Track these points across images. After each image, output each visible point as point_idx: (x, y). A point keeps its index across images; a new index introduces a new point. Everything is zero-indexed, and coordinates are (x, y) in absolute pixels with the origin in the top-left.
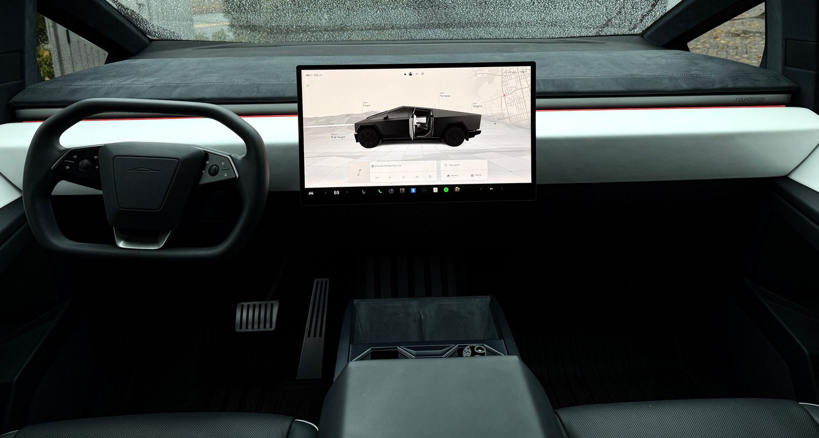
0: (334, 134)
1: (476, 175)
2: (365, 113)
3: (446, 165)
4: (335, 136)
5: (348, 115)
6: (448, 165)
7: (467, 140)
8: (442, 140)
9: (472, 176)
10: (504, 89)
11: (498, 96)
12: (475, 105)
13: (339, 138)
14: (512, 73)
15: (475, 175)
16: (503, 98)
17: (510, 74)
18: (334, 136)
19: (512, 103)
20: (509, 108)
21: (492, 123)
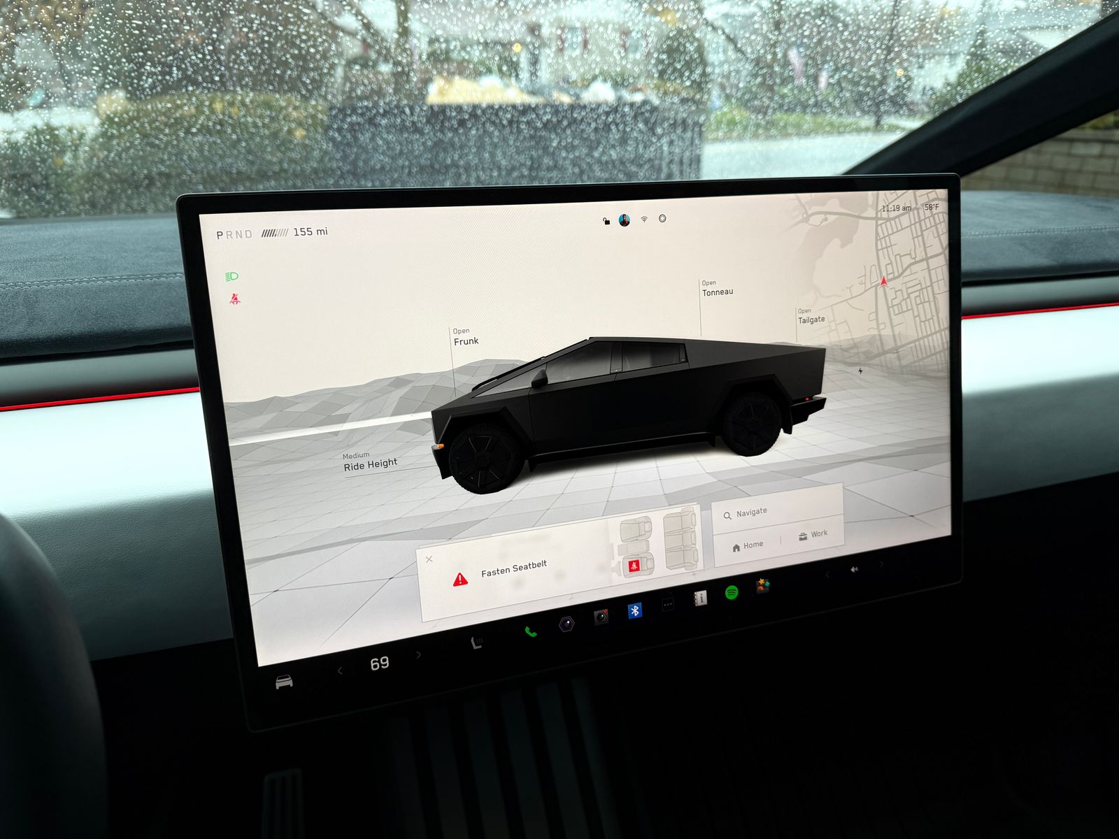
0: (356, 456)
1: (815, 534)
2: (465, 370)
3: (727, 516)
4: (360, 461)
5: (398, 382)
6: (734, 515)
7: (789, 431)
8: (718, 438)
9: (803, 538)
10: (884, 262)
11: (868, 286)
12: (805, 316)
13: (375, 470)
14: (901, 211)
15: (809, 536)
16: (880, 290)
17: (897, 213)
18: (354, 462)
19: (903, 303)
20: (896, 319)
21: (850, 369)
